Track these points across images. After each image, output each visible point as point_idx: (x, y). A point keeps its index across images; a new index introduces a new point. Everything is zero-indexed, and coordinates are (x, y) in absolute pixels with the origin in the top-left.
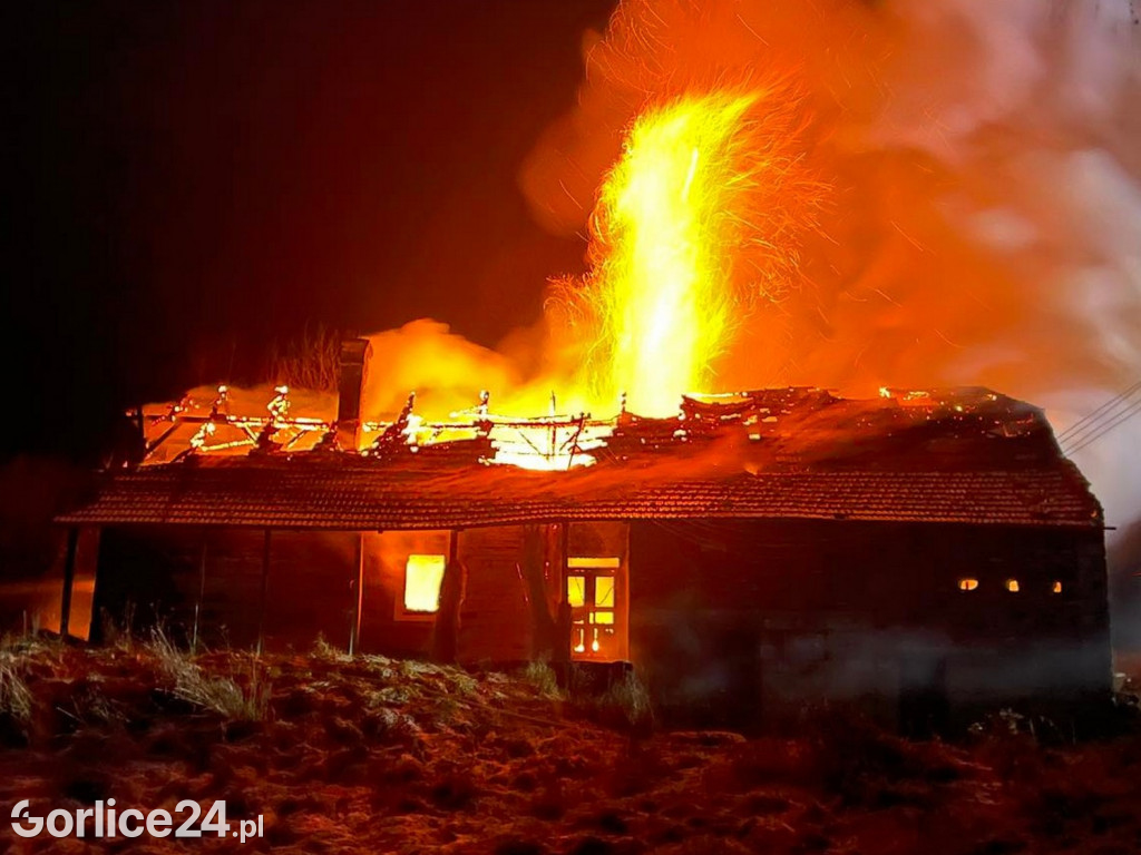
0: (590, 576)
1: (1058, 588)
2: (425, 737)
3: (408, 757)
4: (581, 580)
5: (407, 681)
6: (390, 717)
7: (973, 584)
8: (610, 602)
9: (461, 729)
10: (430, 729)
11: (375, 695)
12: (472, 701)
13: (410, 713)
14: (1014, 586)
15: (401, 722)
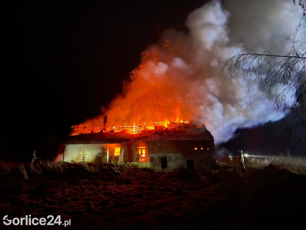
0: (142, 149)
1: (208, 149)
2: (122, 174)
3: (120, 177)
4: (140, 150)
5: (118, 166)
6: (116, 171)
7: (196, 149)
8: (145, 153)
9: (127, 172)
10: (123, 173)
11: (114, 168)
12: (127, 168)
13: (119, 171)
14: (202, 149)
15: (118, 172)
